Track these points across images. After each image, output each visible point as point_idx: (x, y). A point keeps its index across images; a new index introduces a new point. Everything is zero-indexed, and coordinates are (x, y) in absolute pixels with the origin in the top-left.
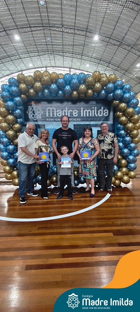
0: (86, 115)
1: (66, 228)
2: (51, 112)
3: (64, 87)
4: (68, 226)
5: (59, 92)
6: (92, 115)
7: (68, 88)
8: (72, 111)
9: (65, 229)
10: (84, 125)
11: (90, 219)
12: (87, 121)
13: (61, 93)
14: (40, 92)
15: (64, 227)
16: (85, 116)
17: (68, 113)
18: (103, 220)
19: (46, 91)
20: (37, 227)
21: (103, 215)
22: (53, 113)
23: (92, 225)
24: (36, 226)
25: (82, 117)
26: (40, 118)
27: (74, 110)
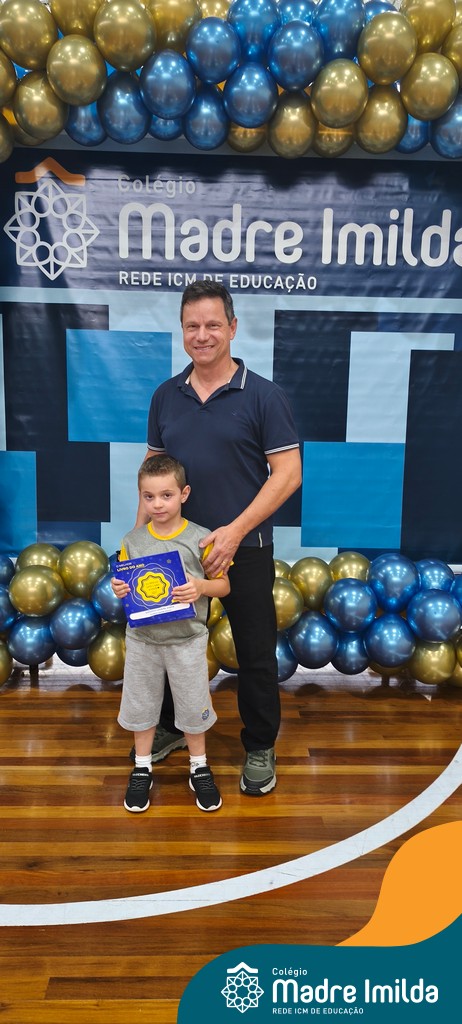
0: (351, 256)
2: (147, 228)
3: (232, 78)
5: (194, 110)
6: (385, 256)
7: (252, 83)
8: (268, 228)
10: (335, 318)
12: (354, 291)
13: (208, 117)
14: (84, 105)
16: (342, 260)
17: (244, 238)
19: (123, 99)
20: (48, 977)
22: (158, 237)
24: (36, 967)
25: (328, 269)
26: (83, 264)
27: (278, 222)
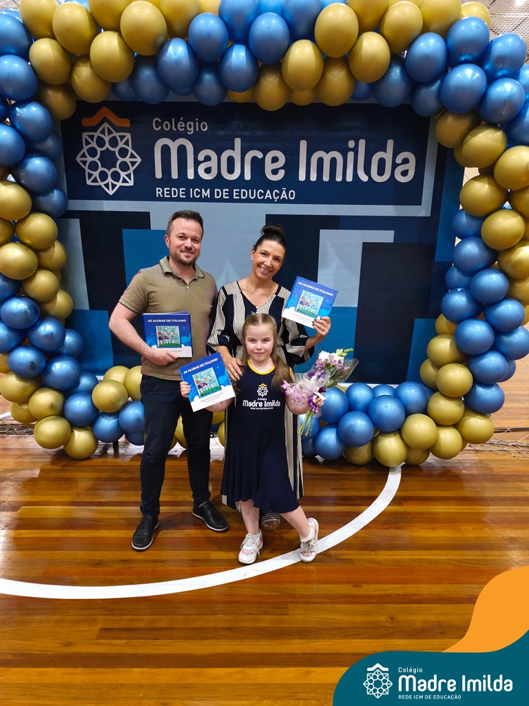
1: (208, 638)
4: (215, 629)
9: (203, 639)
11: (309, 600)
15: (202, 629)
16: (313, 178)
17: (243, 164)
18: (357, 607)
20: (99, 627)
21: (357, 584)
23: (309, 626)
24: (94, 621)
25: (303, 185)
26: (131, 183)
27: (269, 150)
